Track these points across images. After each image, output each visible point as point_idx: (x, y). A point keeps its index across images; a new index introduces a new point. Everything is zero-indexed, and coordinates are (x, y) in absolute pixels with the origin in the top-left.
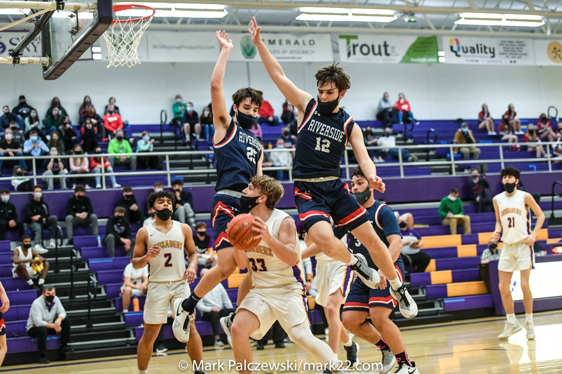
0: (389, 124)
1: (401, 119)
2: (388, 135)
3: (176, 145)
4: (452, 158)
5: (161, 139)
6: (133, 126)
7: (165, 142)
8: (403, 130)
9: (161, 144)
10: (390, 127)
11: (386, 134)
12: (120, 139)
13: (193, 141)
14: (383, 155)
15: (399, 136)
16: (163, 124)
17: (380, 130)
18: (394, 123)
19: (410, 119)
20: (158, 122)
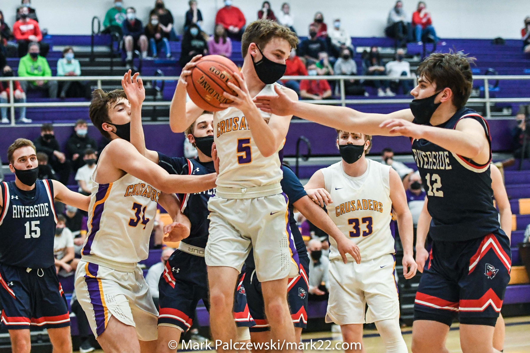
0: (402, 43)
1: (419, 36)
2: (400, 58)
3: (112, 64)
4: (487, 94)
5: (92, 56)
6: (54, 37)
7: (98, 60)
8: (421, 51)
9: (92, 63)
10: (404, 46)
11: (397, 57)
12: (34, 56)
13: (136, 59)
14: (393, 86)
15: (416, 59)
16: (94, 35)
17: (389, 51)
18: (408, 41)
19: (432, 37)
20: (89, 32)
